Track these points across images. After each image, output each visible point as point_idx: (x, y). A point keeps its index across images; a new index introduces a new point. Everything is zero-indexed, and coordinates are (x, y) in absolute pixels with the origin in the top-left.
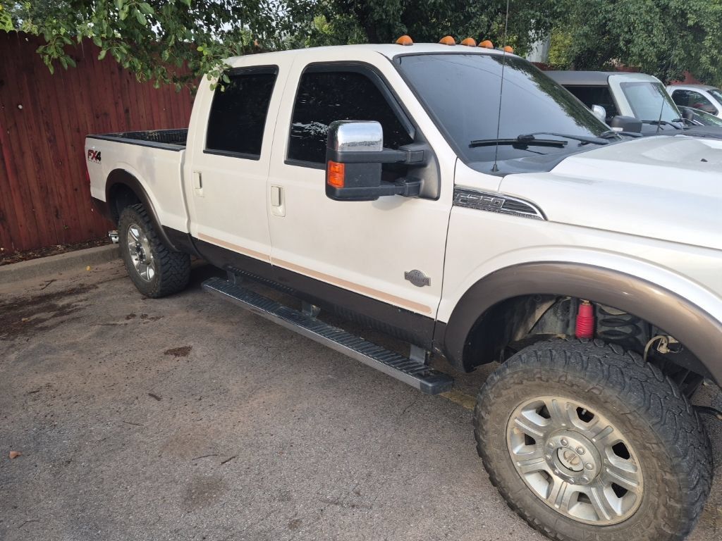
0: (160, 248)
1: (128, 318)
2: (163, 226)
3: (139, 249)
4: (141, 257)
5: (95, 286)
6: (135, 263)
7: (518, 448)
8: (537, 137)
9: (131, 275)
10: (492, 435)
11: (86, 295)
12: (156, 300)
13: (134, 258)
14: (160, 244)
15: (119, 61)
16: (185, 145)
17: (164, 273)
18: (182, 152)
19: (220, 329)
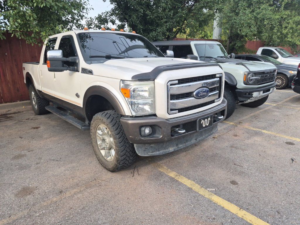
0: (38, 97)
1: (27, 120)
2: (37, 90)
3: (34, 99)
4: (35, 101)
5: (23, 112)
6: (34, 103)
7: (99, 142)
8: (112, 55)
9: (33, 108)
10: (93, 139)
11: (18, 114)
12: (39, 116)
13: (34, 102)
14: (38, 96)
15: (17, 37)
16: (39, 62)
17: (39, 106)
18: (39, 65)
19: (53, 123)
